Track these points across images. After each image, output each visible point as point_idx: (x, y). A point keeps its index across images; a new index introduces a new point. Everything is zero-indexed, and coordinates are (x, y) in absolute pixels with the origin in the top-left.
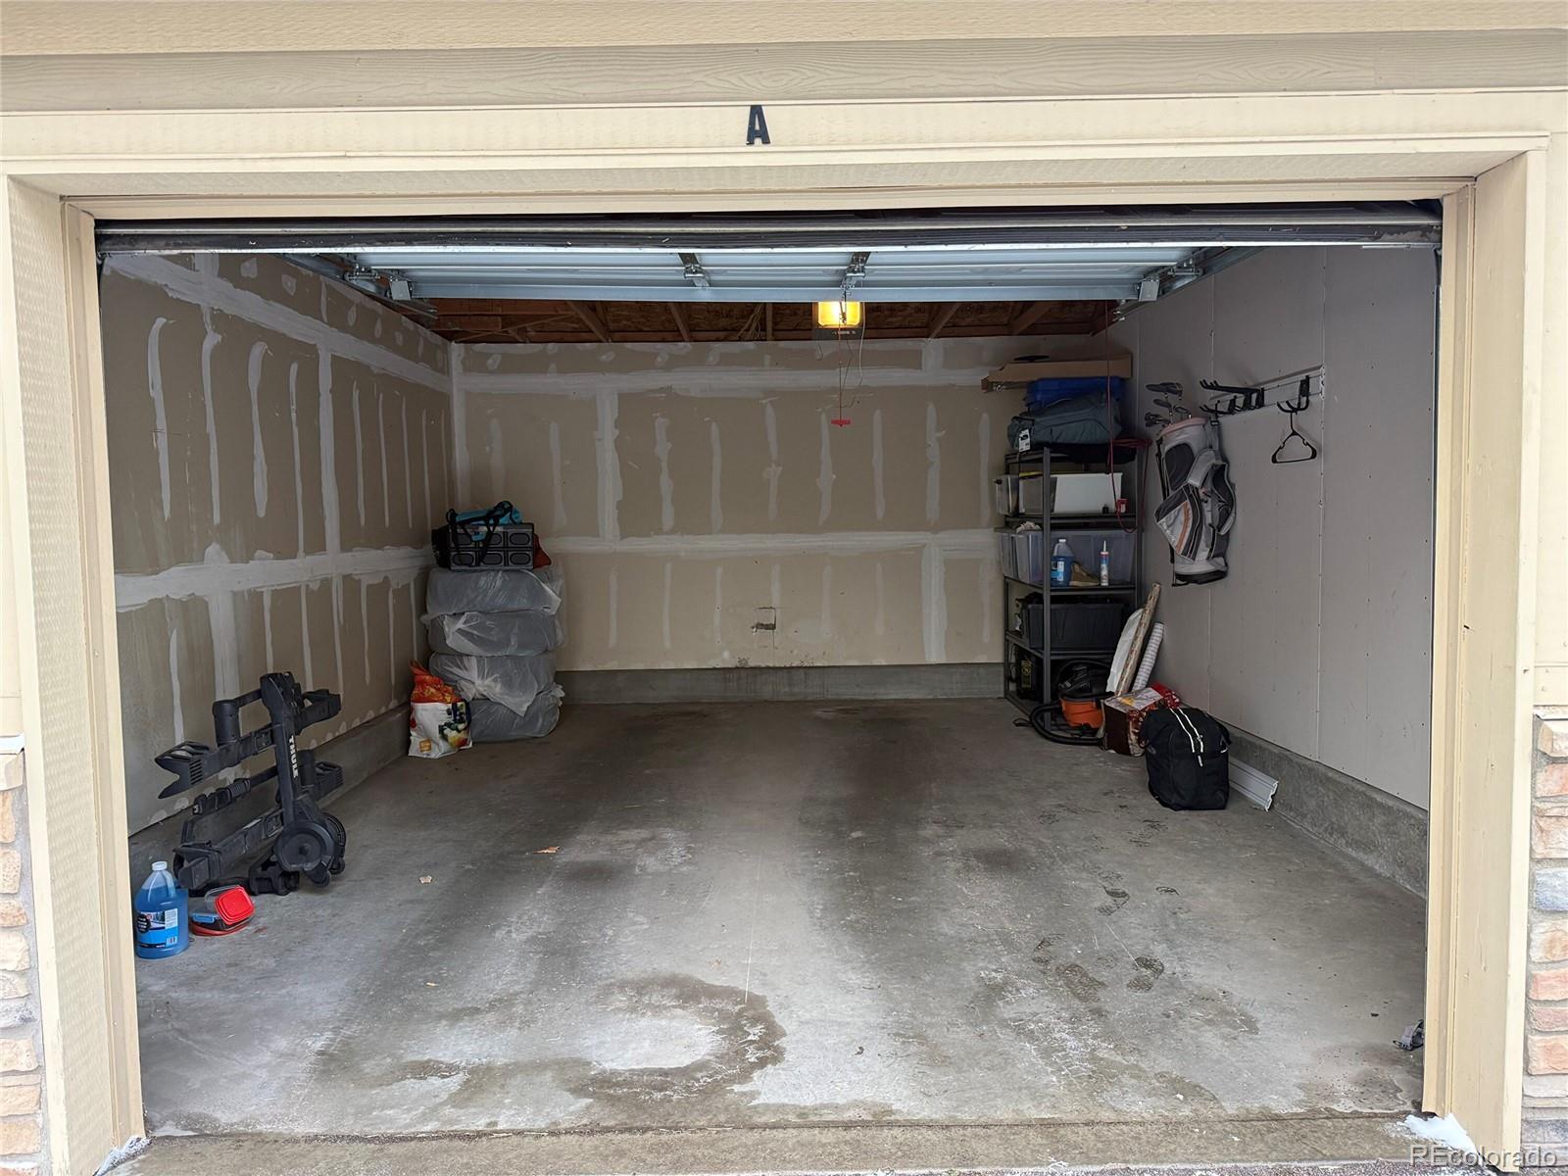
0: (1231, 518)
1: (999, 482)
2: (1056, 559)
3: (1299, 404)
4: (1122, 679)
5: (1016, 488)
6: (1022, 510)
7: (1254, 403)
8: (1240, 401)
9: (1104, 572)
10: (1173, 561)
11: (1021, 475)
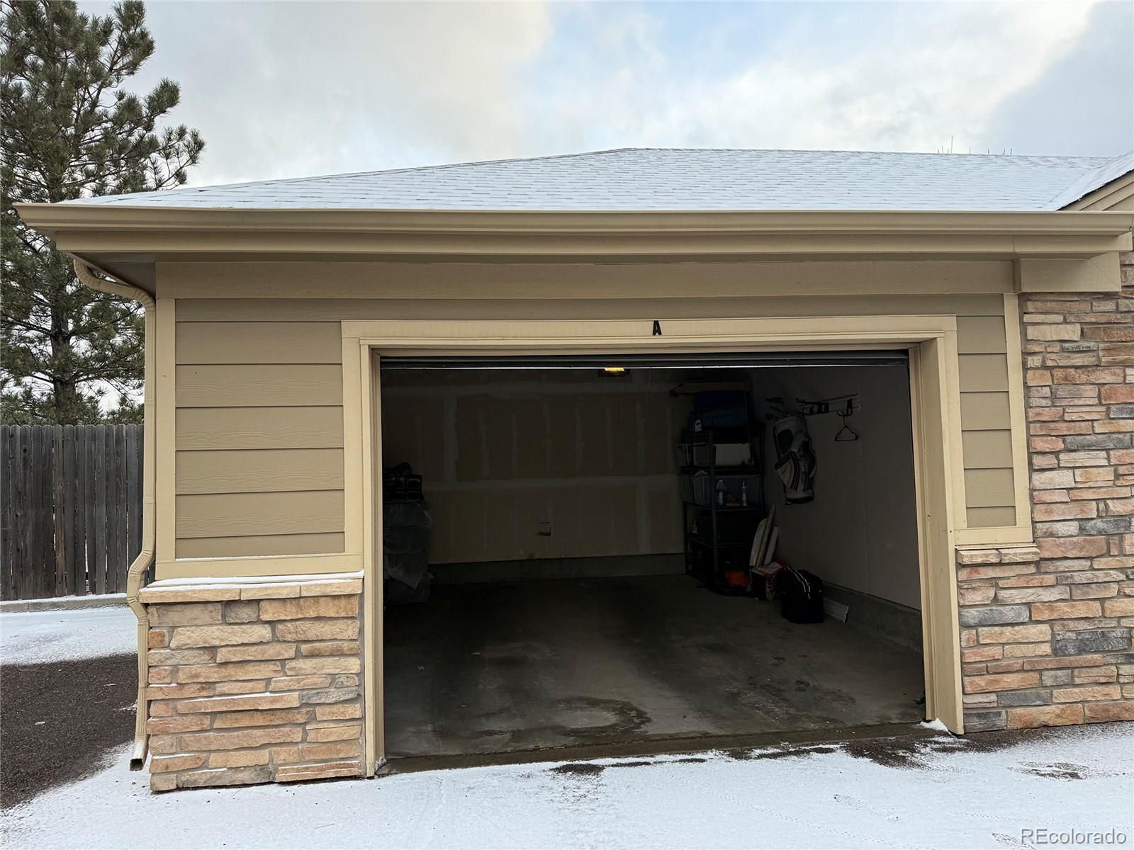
0: (815, 469)
1: (680, 447)
2: (718, 491)
3: (847, 412)
4: (757, 559)
5: (691, 451)
6: (695, 464)
7: (823, 410)
8: (816, 409)
9: (744, 498)
10: (785, 492)
11: (694, 444)
